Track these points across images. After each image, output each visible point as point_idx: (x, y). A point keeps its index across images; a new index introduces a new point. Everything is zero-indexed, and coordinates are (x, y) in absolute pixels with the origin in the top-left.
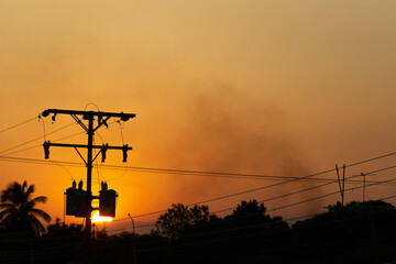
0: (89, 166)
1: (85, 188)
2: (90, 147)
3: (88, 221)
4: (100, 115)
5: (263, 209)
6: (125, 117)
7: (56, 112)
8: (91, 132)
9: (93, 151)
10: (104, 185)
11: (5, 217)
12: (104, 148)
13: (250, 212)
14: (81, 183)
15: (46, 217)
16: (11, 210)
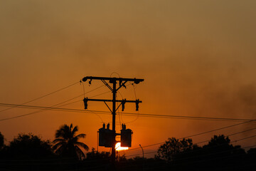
0: (114, 114)
1: (111, 128)
2: (114, 101)
3: (114, 150)
4: (121, 80)
5: (228, 140)
6: (137, 81)
7: (91, 78)
8: (114, 91)
9: (116, 104)
10: (124, 126)
11: (58, 147)
12: (123, 102)
13: (220, 143)
14: (108, 125)
15: (86, 147)
16: (62, 143)
